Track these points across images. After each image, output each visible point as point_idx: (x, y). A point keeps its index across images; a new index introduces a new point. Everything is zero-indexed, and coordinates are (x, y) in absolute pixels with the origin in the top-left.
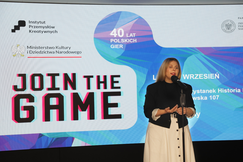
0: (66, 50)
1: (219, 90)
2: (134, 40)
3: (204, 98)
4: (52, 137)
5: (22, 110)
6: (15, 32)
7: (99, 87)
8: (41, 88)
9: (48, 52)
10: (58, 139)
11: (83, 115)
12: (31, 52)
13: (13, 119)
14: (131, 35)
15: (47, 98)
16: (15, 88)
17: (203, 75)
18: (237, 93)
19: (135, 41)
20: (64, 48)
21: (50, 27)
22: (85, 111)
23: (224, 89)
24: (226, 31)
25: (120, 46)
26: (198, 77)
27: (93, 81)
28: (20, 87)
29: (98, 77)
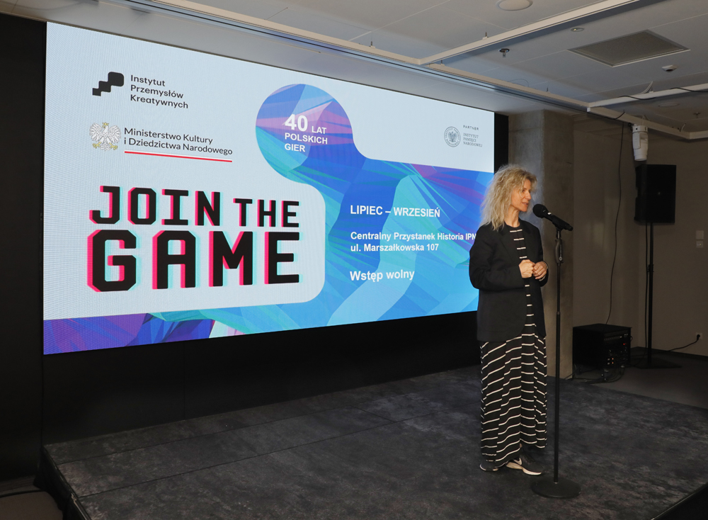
0: (203, 145)
1: (439, 236)
2: (323, 140)
3: (420, 248)
4: (172, 320)
5: (109, 264)
6: (100, 95)
7: (261, 223)
8: (151, 219)
9: (168, 146)
10: (182, 323)
11: (232, 275)
12: (132, 142)
13: (89, 284)
14: (319, 130)
15: (161, 241)
16: (95, 216)
17: (420, 211)
20: (199, 140)
21: (174, 95)
22: (236, 268)
23: (445, 234)
24: (449, 144)
25: (301, 148)
26: (413, 213)
27: (252, 210)
28: (105, 214)
29: (261, 203)
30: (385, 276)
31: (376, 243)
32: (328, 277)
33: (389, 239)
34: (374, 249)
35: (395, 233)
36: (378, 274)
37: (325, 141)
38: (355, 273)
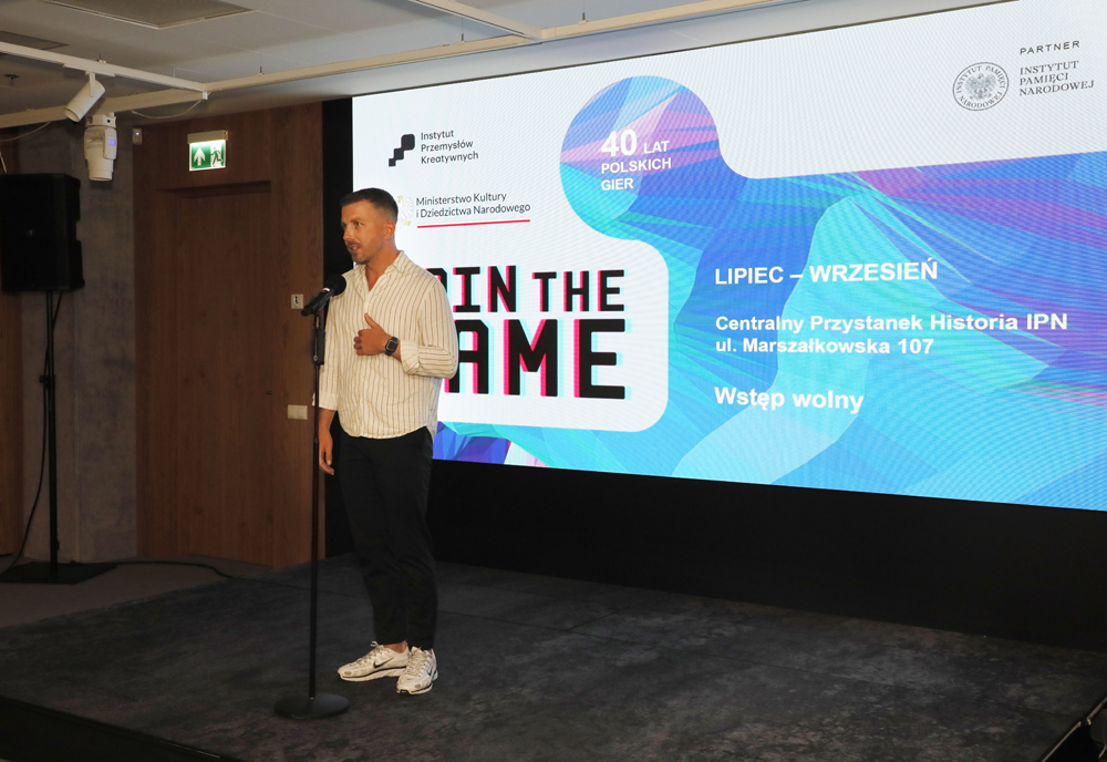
0: (495, 204)
1: (933, 323)
2: (664, 163)
3: (877, 347)
4: (465, 433)
6: (395, 165)
7: (569, 307)
9: (458, 212)
10: (475, 439)
11: (531, 380)
12: (424, 213)
14: (657, 147)
17: (879, 268)
18: (1004, 331)
19: (667, 165)
20: (491, 198)
21: (463, 145)
22: (536, 370)
23: (954, 317)
24: (968, 106)
25: (626, 183)
26: (861, 274)
27: (557, 288)
29: (569, 276)
30: (789, 402)
31: (771, 336)
32: (673, 394)
33: (798, 328)
34: (765, 347)
35: (813, 318)
36: (774, 396)
37: (667, 163)
38: (725, 390)
